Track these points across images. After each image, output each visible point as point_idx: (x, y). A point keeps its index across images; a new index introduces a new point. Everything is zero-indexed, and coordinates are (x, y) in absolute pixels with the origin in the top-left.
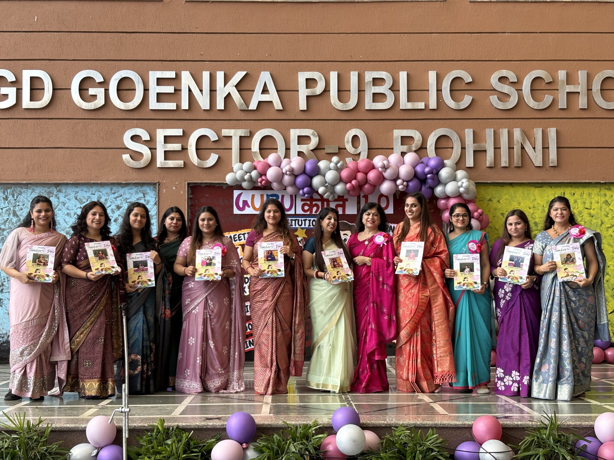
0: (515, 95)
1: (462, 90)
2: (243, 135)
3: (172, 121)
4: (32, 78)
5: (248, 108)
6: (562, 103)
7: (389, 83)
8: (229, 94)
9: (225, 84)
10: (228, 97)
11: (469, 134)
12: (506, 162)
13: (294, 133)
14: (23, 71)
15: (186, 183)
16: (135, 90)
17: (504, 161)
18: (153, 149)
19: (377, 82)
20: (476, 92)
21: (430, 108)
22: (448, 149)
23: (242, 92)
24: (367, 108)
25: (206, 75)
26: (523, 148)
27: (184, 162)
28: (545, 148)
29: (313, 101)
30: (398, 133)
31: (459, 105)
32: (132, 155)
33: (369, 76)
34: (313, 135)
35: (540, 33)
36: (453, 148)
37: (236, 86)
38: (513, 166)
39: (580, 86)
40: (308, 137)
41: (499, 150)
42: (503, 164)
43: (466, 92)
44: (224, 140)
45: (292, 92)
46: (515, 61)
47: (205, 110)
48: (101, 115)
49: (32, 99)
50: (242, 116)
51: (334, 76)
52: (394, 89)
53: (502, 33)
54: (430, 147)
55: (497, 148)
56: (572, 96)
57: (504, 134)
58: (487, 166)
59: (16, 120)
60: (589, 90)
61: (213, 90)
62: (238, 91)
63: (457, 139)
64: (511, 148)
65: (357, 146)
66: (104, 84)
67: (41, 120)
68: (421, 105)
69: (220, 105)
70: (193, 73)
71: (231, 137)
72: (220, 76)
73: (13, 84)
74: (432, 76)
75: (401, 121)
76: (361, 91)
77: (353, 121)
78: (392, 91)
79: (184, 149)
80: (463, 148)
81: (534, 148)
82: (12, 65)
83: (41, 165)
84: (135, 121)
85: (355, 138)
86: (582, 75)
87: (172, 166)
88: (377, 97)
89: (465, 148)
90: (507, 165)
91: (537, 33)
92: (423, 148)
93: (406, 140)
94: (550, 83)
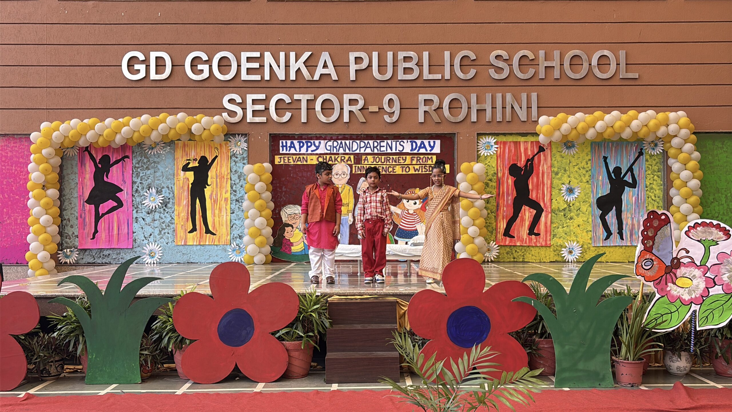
0: (507, 69)
1: (469, 65)
2: (309, 99)
3: (258, 89)
4: (157, 58)
5: (313, 79)
6: (542, 75)
7: (415, 61)
8: (299, 68)
9: (296, 61)
10: (298, 71)
11: (473, 98)
12: (500, 118)
13: (347, 97)
14: (151, 53)
15: (268, 134)
16: (231, 66)
17: (499, 118)
18: (244, 109)
19: (407, 60)
20: (479, 67)
21: (445, 78)
22: (459, 109)
23: (309, 68)
24: (399, 79)
25: (282, 55)
26: (512, 107)
27: (267, 119)
28: (529, 107)
29: (360, 74)
30: (422, 97)
31: (466, 76)
32: (229, 113)
33: (401, 55)
34: (361, 98)
35: (526, 23)
36: (462, 108)
37: (304, 63)
38: (505, 121)
39: (555, 62)
40: (356, 100)
42: (498, 120)
43: (472, 66)
44: (296, 102)
45: (345, 67)
46: (508, 44)
47: (281, 81)
48: (206, 84)
49: (157, 73)
50: (309, 85)
51: (375, 55)
52: (419, 64)
53: (498, 23)
54: (445, 107)
56: (548, 69)
57: (499, 96)
58: (487, 121)
59: (146, 88)
60: (562, 65)
61: (287, 66)
62: (306, 66)
63: (465, 101)
64: (504, 108)
65: (391, 106)
66: (209, 62)
67: (163, 88)
68: (439, 76)
69: (293, 77)
70: (273, 53)
71: (300, 100)
72: (292, 55)
73: (143, 62)
74: (447, 54)
75: (424, 88)
76: (395, 66)
77: (389, 89)
78: (418, 66)
79: (267, 109)
80: (469, 108)
81: (521, 108)
82: (142, 49)
84: (231, 89)
85: (391, 100)
86: (557, 54)
87: (258, 122)
88: (407, 70)
89: (470, 108)
90: (501, 120)
91: (524, 23)
92: (440, 108)
93: (427, 102)
94: (533, 60)
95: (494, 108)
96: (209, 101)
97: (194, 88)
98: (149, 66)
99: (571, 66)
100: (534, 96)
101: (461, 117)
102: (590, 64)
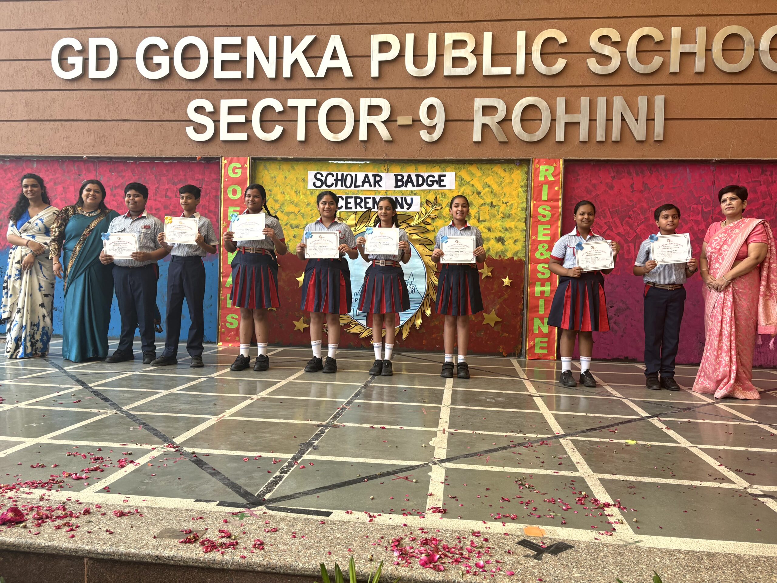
0: (618, 57)
1: (556, 53)
2: (309, 105)
3: (237, 92)
4: (99, 47)
5: (316, 75)
6: (674, 67)
7: (471, 45)
8: (296, 60)
9: (293, 49)
10: (295, 64)
11: (561, 103)
12: (602, 136)
13: (365, 103)
14: (90, 39)
15: (250, 157)
16: (199, 58)
17: (600, 136)
18: (217, 122)
19: (457, 45)
20: (571, 55)
21: (517, 73)
22: (536, 121)
23: (311, 59)
24: (445, 74)
25: (273, 41)
26: (623, 119)
27: (248, 135)
28: (650, 120)
29: (386, 67)
30: (479, 103)
31: (551, 70)
32: (197, 128)
33: (449, 38)
34: (385, 105)
36: (541, 120)
37: (304, 52)
39: (697, 45)
40: (379, 108)
41: (594, 122)
42: (599, 138)
43: (560, 55)
44: (290, 111)
45: (364, 58)
46: (620, 17)
47: (271, 79)
48: (166, 86)
49: (98, 69)
50: (310, 85)
51: (410, 38)
52: (477, 52)
54: (515, 118)
56: (686, 59)
57: (601, 102)
58: (581, 140)
59: (84, 91)
60: (708, 50)
61: (279, 58)
62: (306, 58)
63: (547, 109)
64: (609, 120)
65: (433, 116)
66: (169, 52)
67: (108, 91)
68: (506, 71)
69: (286, 73)
70: (260, 39)
71: (297, 107)
72: (287, 41)
73: (80, 52)
74: (521, 36)
75: (484, 89)
76: (440, 55)
77: (430, 90)
78: (475, 55)
79: (249, 121)
80: (553, 120)
81: (637, 120)
82: (80, 34)
83: (107, 138)
84: (200, 92)
85: (431, 109)
86: (701, 32)
87: (235, 140)
88: (458, 62)
89: (555, 120)
90: (604, 139)
92: (507, 119)
93: (488, 110)
94: (660, 42)
95: (592, 120)
96: (170, 110)
97: (149, 92)
98: (88, 59)
99: (724, 52)
100: (659, 101)
101: (539, 134)
102: (757, 50)
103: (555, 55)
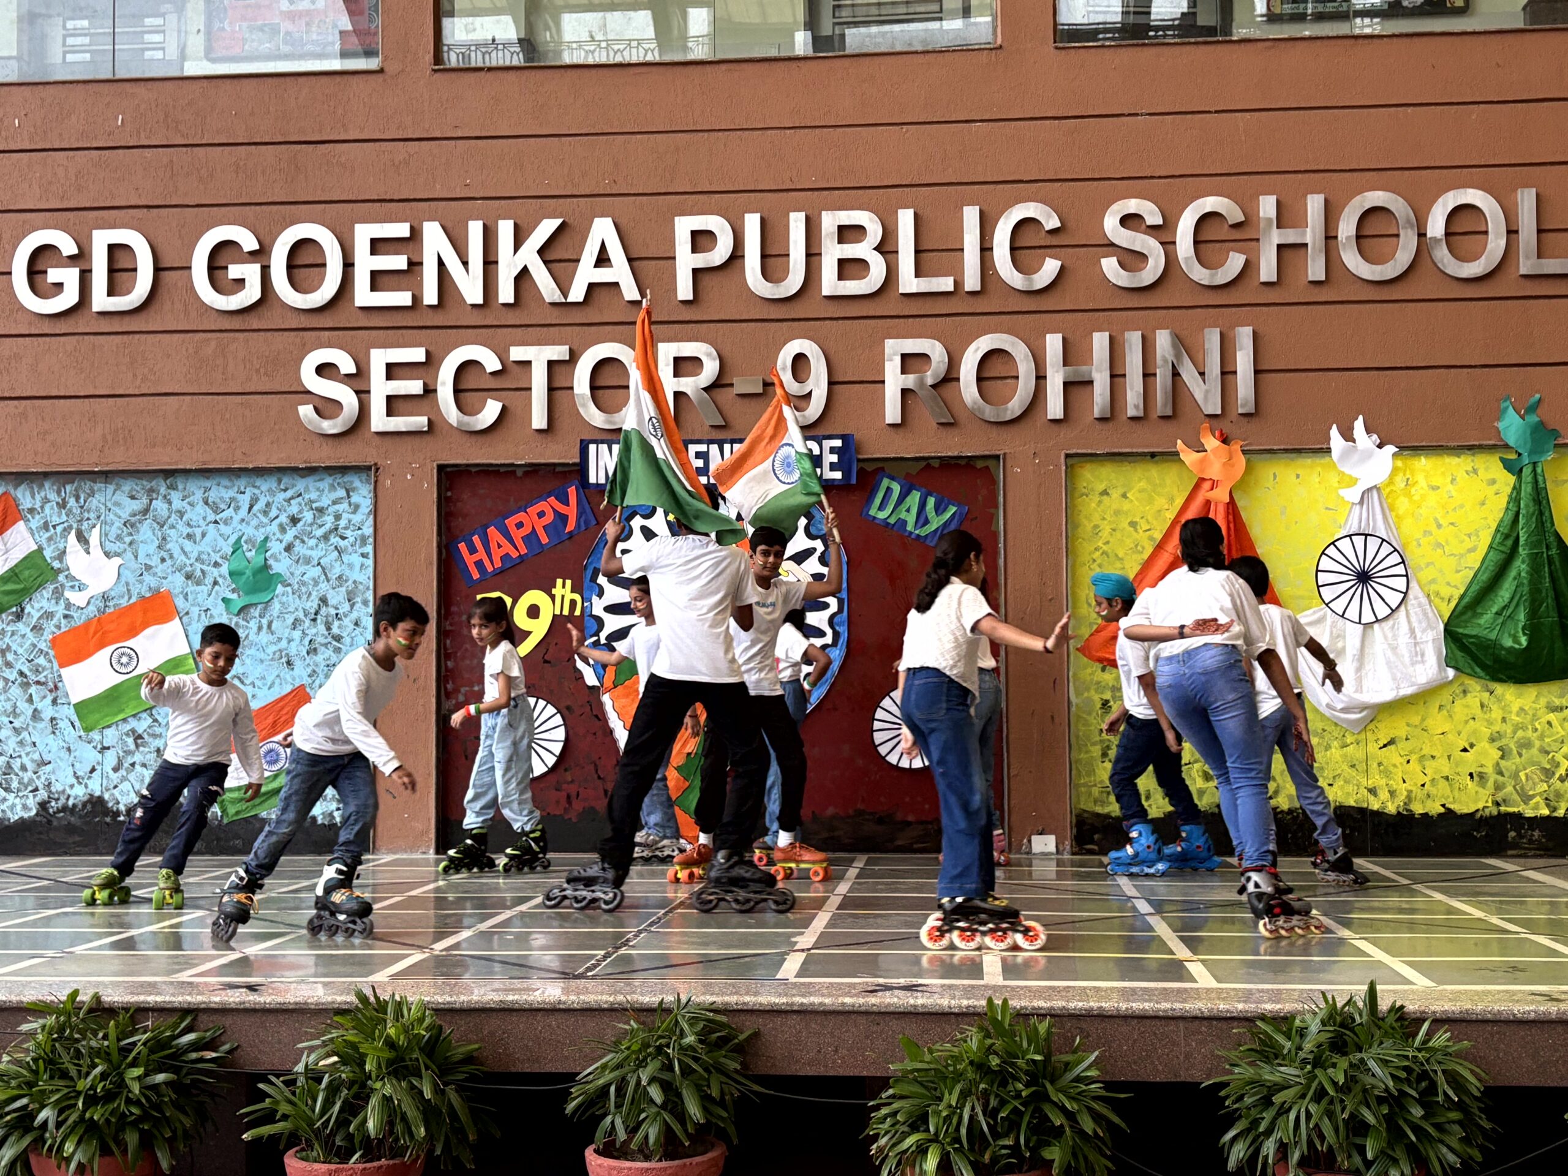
0: (1158, 255)
1: (1040, 247)
2: (555, 358)
3: (404, 331)
4: (112, 248)
5: (566, 298)
6: (1268, 270)
7: (874, 236)
8: (525, 269)
9: (517, 247)
10: (523, 277)
11: (1053, 343)
12: (1136, 407)
13: (667, 352)
14: (94, 232)
15: (435, 465)
16: (324, 265)
17: (1133, 405)
18: (362, 393)
19: (847, 235)
20: (1070, 250)
21: (967, 289)
22: (1009, 381)
23: (553, 266)
24: (826, 292)
25: (475, 229)
26: (1176, 374)
27: (429, 420)
28: (1228, 373)
29: (706, 280)
30: (894, 347)
31: (1031, 281)
32: (320, 406)
33: (830, 222)
34: (709, 355)
35: (1216, 112)
36: (1017, 378)
37: (541, 252)
39: (1308, 230)
40: (696, 361)
41: (1121, 379)
42: (1131, 412)
43: (1049, 251)
44: (516, 369)
45: (662, 262)
46: (1160, 177)
47: (474, 306)
48: (255, 322)
49: (111, 293)
50: (554, 317)
51: (752, 224)
52: (887, 248)
53: (1130, 115)
54: (966, 376)
55: (1117, 376)
56: (1288, 254)
57: (1134, 339)
58: (1096, 415)
59: (81, 337)
60: (1330, 238)
61: (490, 263)
62: (545, 262)
63: (1026, 356)
64: (1148, 375)
65: (803, 376)
66: (261, 255)
67: (131, 336)
68: (946, 284)
69: (506, 293)
70: (449, 225)
71: (529, 362)
72: (505, 229)
73: (73, 259)
74: (971, 216)
75: (902, 320)
76: (813, 255)
77: (796, 324)
78: (881, 253)
79: (430, 391)
81: (1202, 374)
82: (72, 222)
83: (130, 431)
84: (327, 333)
85: (800, 360)
86: (1315, 204)
87: (404, 430)
88: (848, 268)
89: (1044, 377)
90: (1141, 414)
91: (1209, 112)
92: (950, 377)
93: (909, 362)
94: (1237, 226)
96: (262, 371)
97: (218, 335)
98: (90, 271)
99: (1361, 241)
100: (1243, 336)
101: (1015, 406)
102: (1422, 235)
103: (1039, 251)
